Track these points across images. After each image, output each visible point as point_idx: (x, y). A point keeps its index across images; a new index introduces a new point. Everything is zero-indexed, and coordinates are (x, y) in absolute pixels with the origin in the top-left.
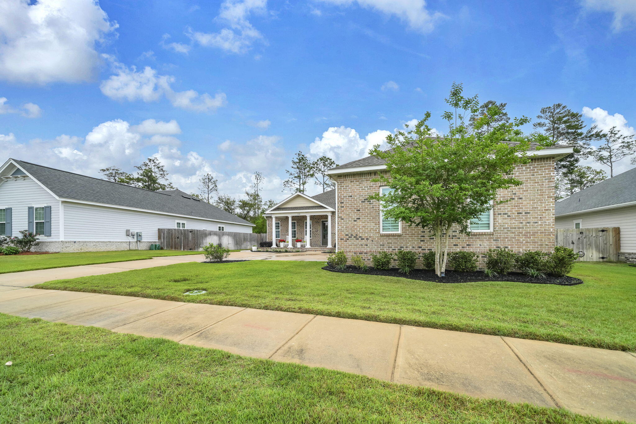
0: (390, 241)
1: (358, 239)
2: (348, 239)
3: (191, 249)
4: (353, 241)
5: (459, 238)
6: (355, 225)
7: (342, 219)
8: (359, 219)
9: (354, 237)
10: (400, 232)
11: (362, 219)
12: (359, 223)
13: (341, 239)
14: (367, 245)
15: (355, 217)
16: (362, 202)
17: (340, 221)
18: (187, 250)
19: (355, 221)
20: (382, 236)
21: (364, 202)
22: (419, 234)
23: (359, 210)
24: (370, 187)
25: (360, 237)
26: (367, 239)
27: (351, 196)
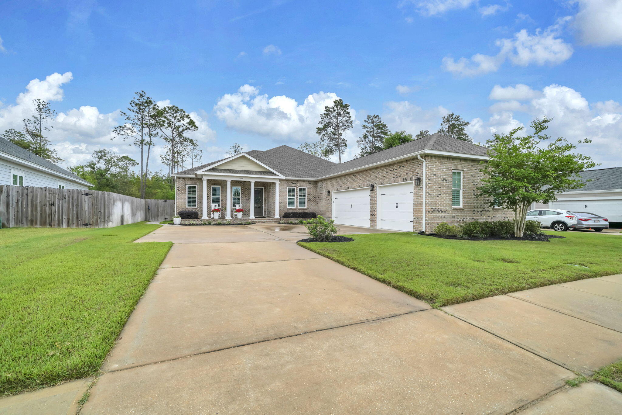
0: (458, 213)
1: (439, 212)
2: (433, 212)
3: (86, 225)
4: (436, 214)
5: (490, 212)
6: (438, 200)
7: (429, 194)
8: (440, 195)
9: (437, 210)
10: (461, 206)
11: (442, 195)
12: (440, 198)
13: (428, 212)
14: (445, 217)
15: (438, 193)
16: (442, 181)
17: (428, 196)
18: (77, 225)
19: (438, 196)
20: (454, 209)
21: (443, 181)
22: (472, 209)
23: (440, 188)
24: (447, 169)
25: (441, 210)
26: (445, 212)
27: (435, 175)
